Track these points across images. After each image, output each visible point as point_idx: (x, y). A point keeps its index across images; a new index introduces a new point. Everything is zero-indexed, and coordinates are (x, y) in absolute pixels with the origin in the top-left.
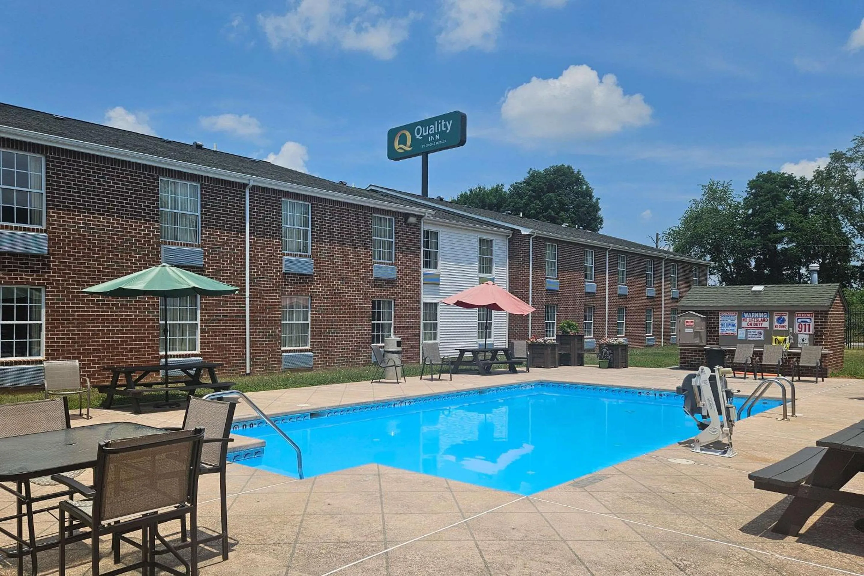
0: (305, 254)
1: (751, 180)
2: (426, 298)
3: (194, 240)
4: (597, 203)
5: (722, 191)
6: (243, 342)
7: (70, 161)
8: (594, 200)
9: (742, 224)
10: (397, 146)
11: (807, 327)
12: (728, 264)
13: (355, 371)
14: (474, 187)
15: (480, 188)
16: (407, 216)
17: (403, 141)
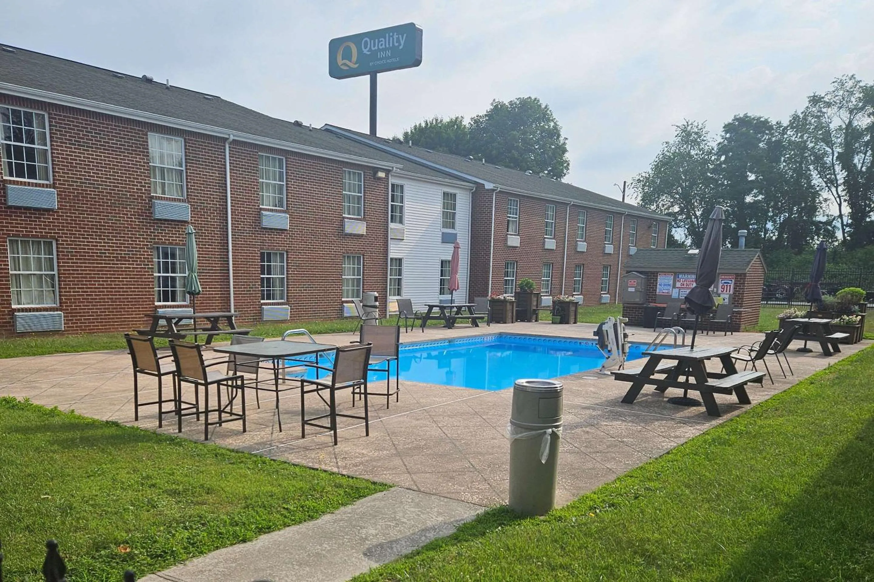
0: (281, 209)
1: (726, 123)
2: (392, 254)
3: (180, 194)
4: (564, 144)
5: (696, 133)
6: (227, 294)
7: (70, 117)
8: (561, 139)
9: (713, 171)
10: (340, 61)
11: (729, 287)
12: (696, 217)
13: (327, 325)
14: (430, 118)
15: (437, 120)
16: (376, 170)
17: (347, 55)
